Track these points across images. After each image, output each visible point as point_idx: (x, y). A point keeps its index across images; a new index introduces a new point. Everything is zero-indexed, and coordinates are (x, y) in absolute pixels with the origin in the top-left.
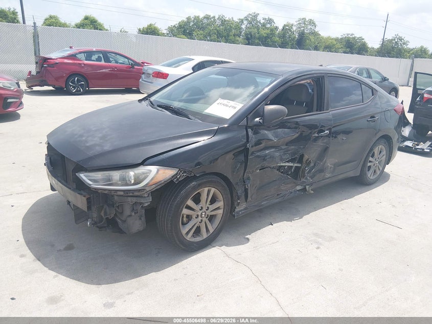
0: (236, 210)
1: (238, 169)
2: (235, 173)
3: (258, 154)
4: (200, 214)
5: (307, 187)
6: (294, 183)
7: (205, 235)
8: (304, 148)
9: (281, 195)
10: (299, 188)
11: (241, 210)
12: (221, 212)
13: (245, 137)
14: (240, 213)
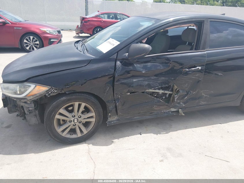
0: (108, 120)
1: (108, 91)
2: (105, 94)
3: (125, 81)
4: (72, 120)
5: (180, 110)
6: (167, 105)
7: (79, 135)
8: (175, 79)
9: (153, 114)
10: (173, 110)
11: (113, 121)
12: (93, 120)
13: (114, 68)
14: (112, 123)
